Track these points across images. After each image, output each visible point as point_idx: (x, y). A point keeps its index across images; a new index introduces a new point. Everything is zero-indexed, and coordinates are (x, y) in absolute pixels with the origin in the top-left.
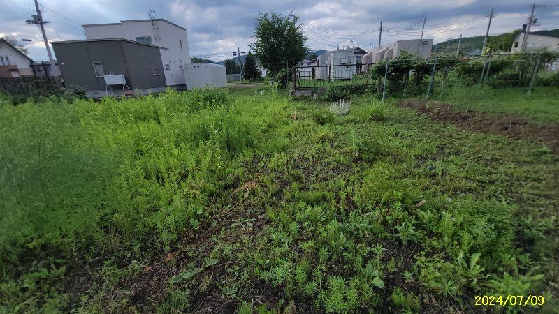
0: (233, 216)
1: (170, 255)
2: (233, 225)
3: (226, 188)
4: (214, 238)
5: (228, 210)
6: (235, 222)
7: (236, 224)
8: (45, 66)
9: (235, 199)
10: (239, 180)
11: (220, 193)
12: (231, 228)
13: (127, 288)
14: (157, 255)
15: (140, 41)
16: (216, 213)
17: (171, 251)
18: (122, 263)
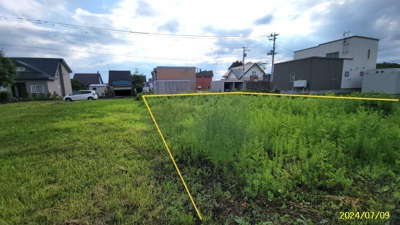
0: (304, 213)
1: (245, 203)
2: (298, 220)
3: (321, 188)
4: (276, 215)
5: (304, 206)
6: (302, 219)
7: (301, 221)
8: (269, 75)
9: (319, 202)
10: (342, 189)
11: (311, 189)
12: (295, 220)
13: (218, 201)
14: (240, 198)
15: (329, 56)
16: (293, 201)
17: (247, 202)
18: (225, 189)
